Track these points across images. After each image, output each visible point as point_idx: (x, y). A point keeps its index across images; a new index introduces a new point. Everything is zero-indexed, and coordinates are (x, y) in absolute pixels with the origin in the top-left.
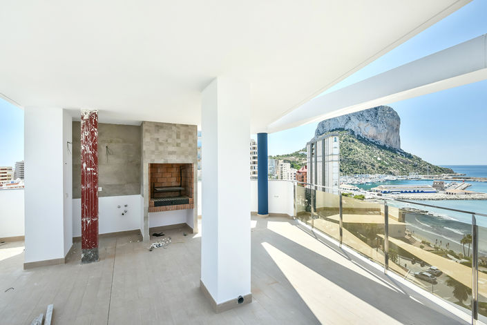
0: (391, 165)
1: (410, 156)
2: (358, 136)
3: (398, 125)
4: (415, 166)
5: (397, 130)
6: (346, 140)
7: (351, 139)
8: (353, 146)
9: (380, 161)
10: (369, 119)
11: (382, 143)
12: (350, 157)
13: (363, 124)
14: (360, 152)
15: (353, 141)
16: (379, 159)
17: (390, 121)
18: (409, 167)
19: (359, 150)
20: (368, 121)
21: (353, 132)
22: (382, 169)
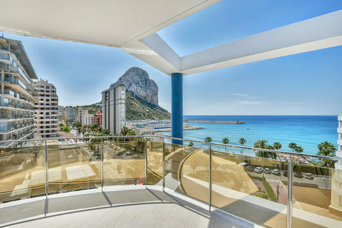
0: (154, 114)
1: (162, 110)
2: (136, 96)
3: (157, 92)
4: (165, 115)
5: (157, 94)
6: (129, 98)
7: (132, 97)
8: (133, 102)
9: (148, 112)
10: (142, 86)
11: (149, 101)
12: (131, 109)
13: (139, 89)
14: (137, 106)
15: (133, 99)
16: (147, 110)
17: (153, 88)
18: (162, 115)
19: (137, 104)
20: (141, 87)
21: (133, 93)
22: (150, 117)
